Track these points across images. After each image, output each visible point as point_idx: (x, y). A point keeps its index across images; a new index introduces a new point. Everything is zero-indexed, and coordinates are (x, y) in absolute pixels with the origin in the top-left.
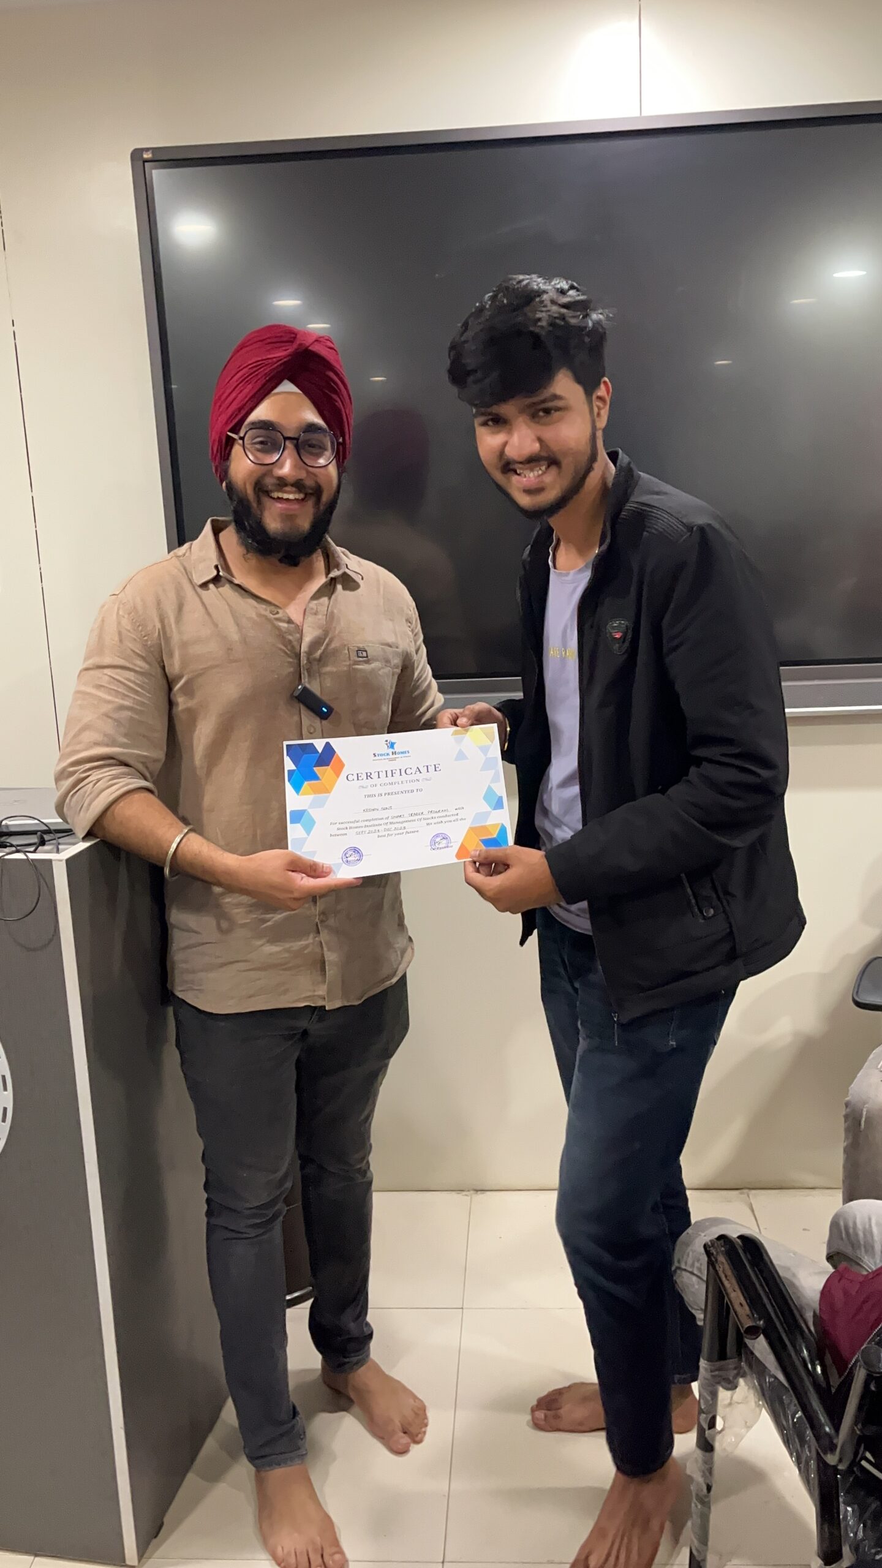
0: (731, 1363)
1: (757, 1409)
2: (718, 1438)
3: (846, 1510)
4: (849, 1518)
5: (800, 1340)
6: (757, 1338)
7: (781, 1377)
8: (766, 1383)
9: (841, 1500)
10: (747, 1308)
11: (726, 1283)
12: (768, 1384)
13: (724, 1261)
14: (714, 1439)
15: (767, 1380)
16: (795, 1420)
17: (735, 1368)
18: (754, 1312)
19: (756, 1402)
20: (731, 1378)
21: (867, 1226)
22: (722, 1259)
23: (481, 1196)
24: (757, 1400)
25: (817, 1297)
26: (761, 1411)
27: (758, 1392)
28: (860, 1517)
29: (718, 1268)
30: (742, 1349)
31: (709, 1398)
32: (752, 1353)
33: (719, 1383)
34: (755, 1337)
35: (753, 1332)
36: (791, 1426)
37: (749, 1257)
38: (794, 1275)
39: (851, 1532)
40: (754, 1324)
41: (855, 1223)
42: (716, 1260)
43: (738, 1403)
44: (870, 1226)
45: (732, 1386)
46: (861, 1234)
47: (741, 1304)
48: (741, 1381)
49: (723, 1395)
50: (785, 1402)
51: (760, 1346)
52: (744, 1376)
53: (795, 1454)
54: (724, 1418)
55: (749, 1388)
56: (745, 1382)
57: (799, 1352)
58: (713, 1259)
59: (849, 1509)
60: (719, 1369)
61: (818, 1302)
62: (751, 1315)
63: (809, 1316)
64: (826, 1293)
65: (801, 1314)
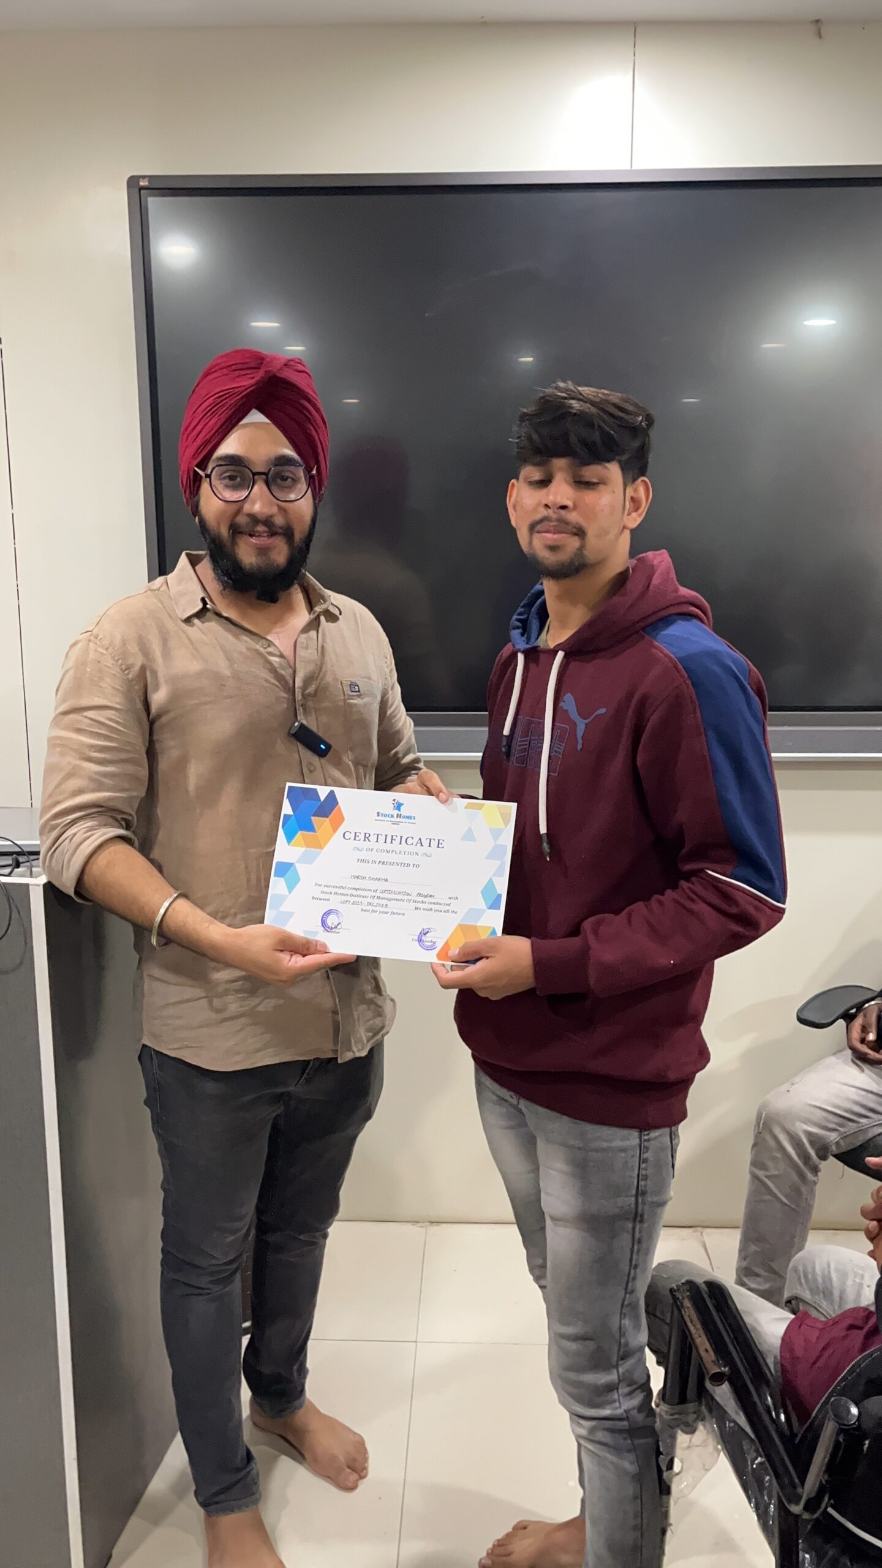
0: (691, 1407)
1: (716, 1454)
2: (675, 1480)
3: (804, 1558)
4: (807, 1565)
5: (764, 1386)
6: (722, 1384)
8: (726, 1427)
9: (800, 1547)
10: (711, 1352)
11: (692, 1328)
12: (728, 1429)
13: (690, 1306)
14: (671, 1480)
15: (727, 1425)
16: (754, 1466)
17: (695, 1413)
18: (719, 1358)
19: (714, 1447)
20: (690, 1422)
22: (686, 1302)
24: (716, 1444)
25: (777, 1343)
26: (719, 1454)
27: (717, 1437)
28: (818, 1563)
30: (703, 1393)
31: (668, 1441)
32: (713, 1398)
33: (677, 1427)
34: (720, 1383)
35: (718, 1379)
36: (750, 1472)
37: (715, 1303)
38: (756, 1322)
40: (719, 1370)
43: (697, 1446)
44: (829, 1270)
45: (691, 1430)
46: (820, 1280)
47: (707, 1351)
48: (701, 1427)
49: (682, 1439)
50: (745, 1448)
51: (723, 1393)
52: (703, 1420)
53: (753, 1500)
54: (682, 1461)
55: (708, 1432)
56: (704, 1426)
57: (763, 1400)
59: (807, 1556)
60: (680, 1413)
61: (779, 1349)
62: (716, 1361)
63: (770, 1361)
64: (786, 1339)
65: (764, 1360)
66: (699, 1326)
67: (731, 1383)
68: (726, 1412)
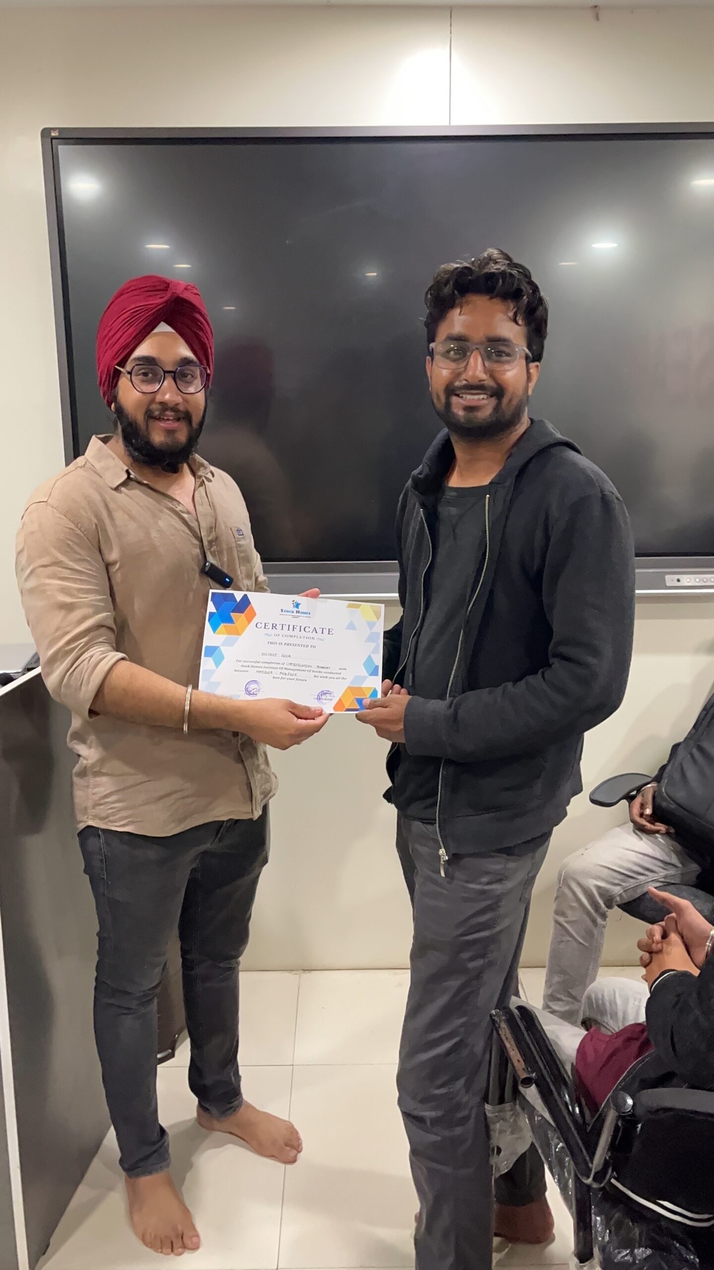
3: (596, 1220)
4: (598, 1226)
5: (563, 1087)
9: (593, 1211)
10: (523, 1062)
11: (507, 1044)
13: (506, 1027)
18: (528, 1067)
20: (508, 1118)
23: (308, 975)
25: (573, 1055)
28: (607, 1224)
29: (500, 1032)
30: (516, 1093)
34: (529, 1086)
35: (527, 1082)
36: (553, 1155)
39: (600, 1237)
40: (528, 1076)
42: (499, 1027)
46: (607, 1004)
47: (519, 1061)
50: (549, 1136)
51: (532, 1093)
52: (519, 1115)
57: (562, 1097)
59: (598, 1218)
60: (499, 1112)
61: (575, 1058)
62: (526, 1070)
63: (568, 1068)
64: (581, 1050)
65: (563, 1067)
66: (513, 1042)
67: (537, 1086)
68: (534, 1109)
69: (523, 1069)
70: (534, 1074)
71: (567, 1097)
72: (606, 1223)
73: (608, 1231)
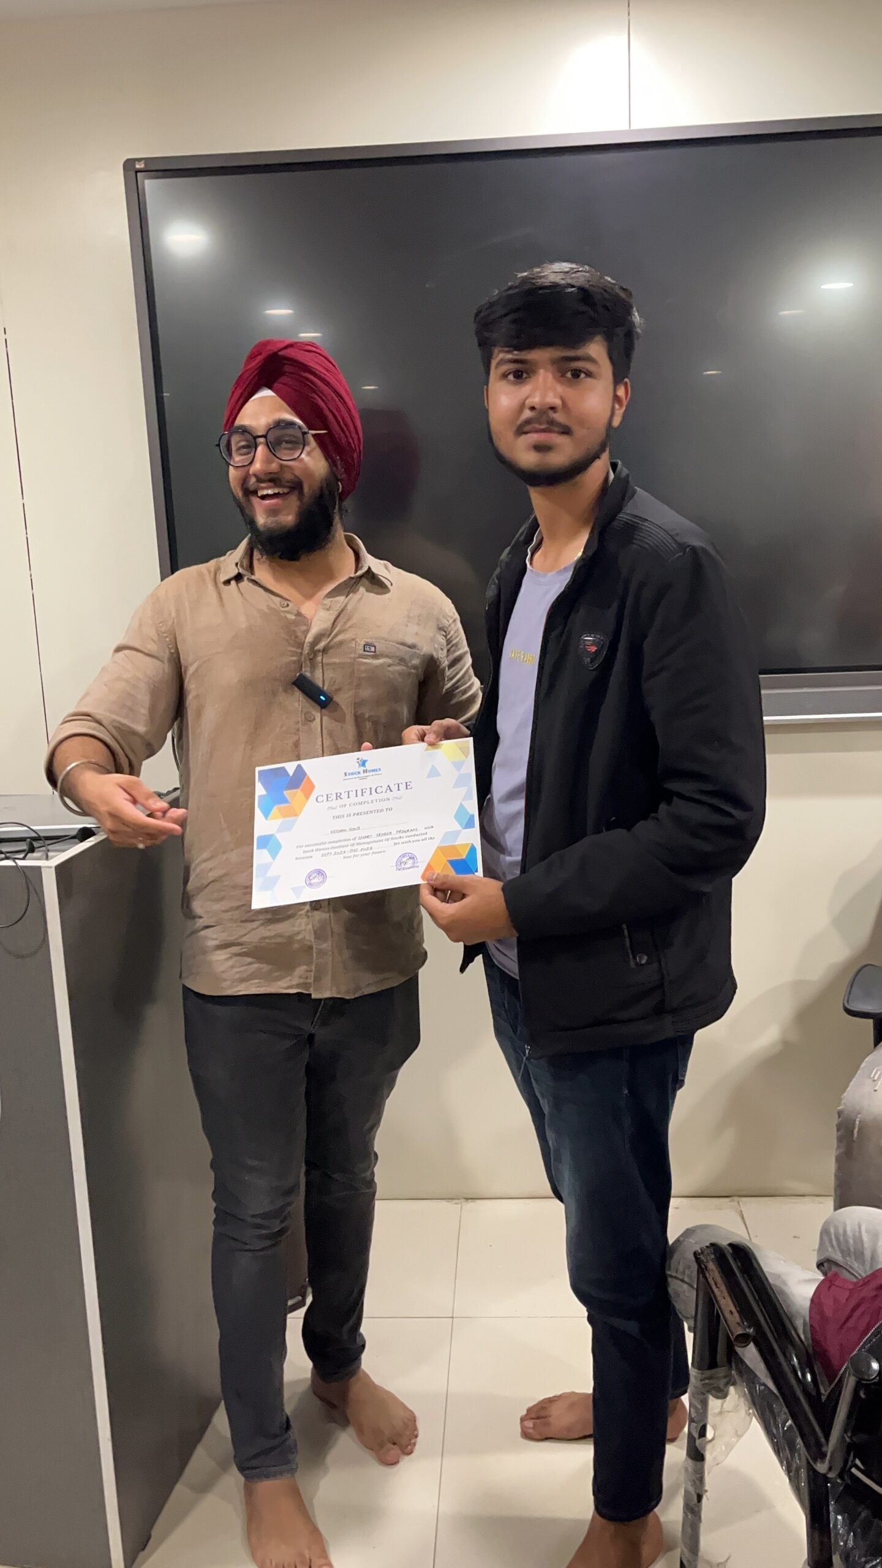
2: (709, 1447)
4: (839, 1526)
5: (790, 1348)
7: (771, 1385)
9: (831, 1508)
10: (736, 1315)
11: (716, 1290)
14: (704, 1448)
19: (746, 1411)
20: (722, 1387)
21: (857, 1234)
22: (711, 1266)
23: (471, 1205)
25: (807, 1304)
28: (850, 1527)
29: (707, 1275)
30: (732, 1358)
31: (699, 1407)
33: (708, 1392)
36: (781, 1435)
37: (739, 1264)
38: (785, 1283)
39: (842, 1541)
40: (744, 1332)
41: (845, 1231)
42: (706, 1267)
44: (860, 1232)
46: (851, 1241)
47: (731, 1312)
49: (714, 1404)
50: (775, 1410)
51: (750, 1354)
52: (734, 1384)
57: (789, 1360)
58: (703, 1266)
59: (839, 1517)
61: (808, 1310)
62: (741, 1323)
63: (799, 1324)
64: (816, 1300)
65: (791, 1322)
66: (723, 1288)
67: (757, 1345)
68: (756, 1376)
69: (738, 1323)
70: (752, 1330)
71: (795, 1360)
72: (850, 1524)
73: (852, 1534)
